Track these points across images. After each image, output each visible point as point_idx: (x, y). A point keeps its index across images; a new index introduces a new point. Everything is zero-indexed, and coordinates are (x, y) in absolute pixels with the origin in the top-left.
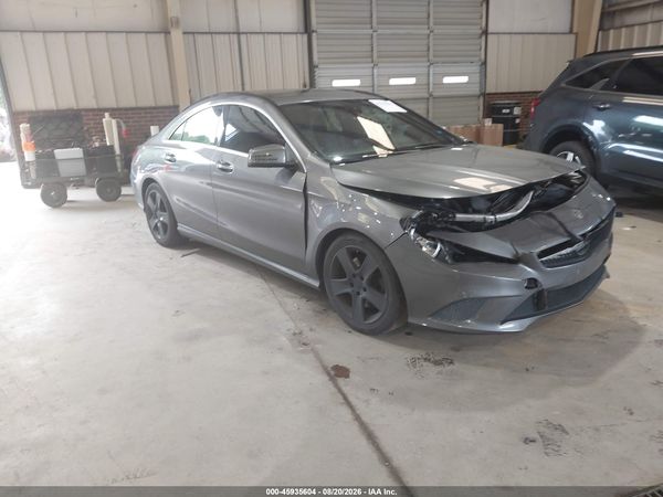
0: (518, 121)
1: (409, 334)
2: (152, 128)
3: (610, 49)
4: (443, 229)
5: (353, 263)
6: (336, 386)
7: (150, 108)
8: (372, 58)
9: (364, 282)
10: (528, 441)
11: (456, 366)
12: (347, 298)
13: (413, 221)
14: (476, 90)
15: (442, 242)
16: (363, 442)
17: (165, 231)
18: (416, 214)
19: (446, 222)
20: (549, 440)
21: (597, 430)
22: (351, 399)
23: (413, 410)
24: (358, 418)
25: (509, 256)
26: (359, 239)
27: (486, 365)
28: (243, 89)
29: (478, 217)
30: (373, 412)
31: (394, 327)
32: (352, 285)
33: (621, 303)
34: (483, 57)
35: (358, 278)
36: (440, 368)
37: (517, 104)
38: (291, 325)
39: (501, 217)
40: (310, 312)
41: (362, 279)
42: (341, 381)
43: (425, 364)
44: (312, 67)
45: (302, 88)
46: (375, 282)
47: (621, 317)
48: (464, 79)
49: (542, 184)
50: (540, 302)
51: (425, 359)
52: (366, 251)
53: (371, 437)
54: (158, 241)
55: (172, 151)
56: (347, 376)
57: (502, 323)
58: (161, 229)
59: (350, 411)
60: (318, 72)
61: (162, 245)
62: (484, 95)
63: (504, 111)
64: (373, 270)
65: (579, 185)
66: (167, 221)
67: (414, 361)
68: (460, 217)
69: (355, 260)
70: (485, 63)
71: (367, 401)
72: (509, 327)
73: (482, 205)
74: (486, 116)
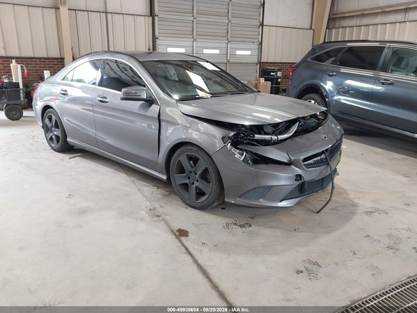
0: (279, 80)
1: (223, 209)
2: (45, 71)
3: (333, 40)
4: (247, 144)
5: (190, 164)
6: (181, 242)
7: (44, 58)
8: (192, 36)
9: (197, 176)
10: (299, 272)
11: (253, 228)
12: (185, 186)
13: (229, 138)
14: (255, 60)
15: (246, 151)
16: (200, 276)
17: (58, 141)
18: (232, 134)
19: (249, 140)
20: (310, 271)
21: (337, 264)
22: (190, 250)
23: (230, 255)
24: (196, 261)
25: (286, 161)
26: (194, 149)
27: (271, 227)
28: (109, 49)
29: (267, 137)
30: (205, 257)
31: (216, 204)
32: (189, 178)
33: (344, 190)
34: (260, 40)
35: (193, 174)
36: (244, 229)
37: (279, 70)
38: (148, 204)
39: (281, 137)
40: (160, 196)
41: (196, 174)
42: (183, 239)
43: (234, 227)
44: (154, 38)
45: (147, 51)
46: (204, 176)
47: (345, 198)
48: (248, 53)
49: (304, 118)
50: (303, 189)
51: (234, 224)
52: (199, 157)
53: (205, 273)
54: (52, 148)
55: (65, 88)
56: (187, 236)
57: (281, 201)
58: (55, 140)
59: (190, 258)
60: (158, 42)
61: (55, 150)
62: (260, 63)
63: (272, 74)
64: (203, 169)
65: (323, 120)
66: (59, 135)
67: (228, 225)
68: (257, 136)
69: (191, 162)
70: (261, 43)
71: (201, 251)
72: (284, 204)
73: (270, 130)
74: (261, 76)
